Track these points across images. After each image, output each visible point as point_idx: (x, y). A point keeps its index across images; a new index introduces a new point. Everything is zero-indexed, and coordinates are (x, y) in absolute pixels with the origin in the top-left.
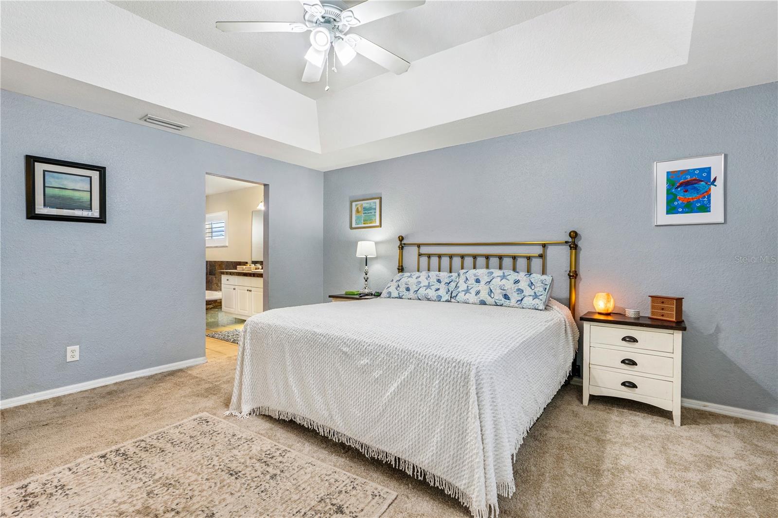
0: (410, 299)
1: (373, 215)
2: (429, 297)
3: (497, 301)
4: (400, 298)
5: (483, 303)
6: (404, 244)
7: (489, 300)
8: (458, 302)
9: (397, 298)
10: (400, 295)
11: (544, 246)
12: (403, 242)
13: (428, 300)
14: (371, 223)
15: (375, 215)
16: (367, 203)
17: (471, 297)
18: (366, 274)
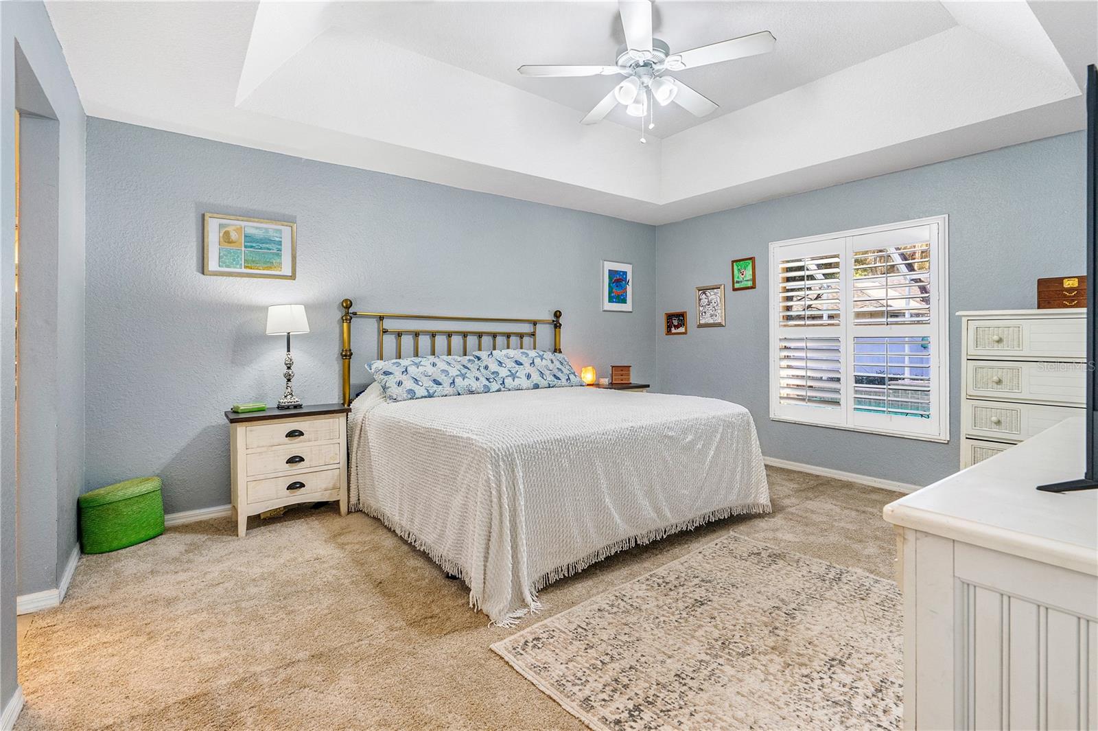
0: (446, 396)
1: (273, 254)
2: (474, 389)
3: (550, 383)
4: (430, 396)
5: (536, 387)
6: (355, 314)
7: (543, 383)
8: (509, 390)
9: (425, 397)
10: (431, 392)
11: (535, 323)
12: (351, 310)
13: (472, 392)
14: (269, 268)
15: (279, 255)
16: (257, 228)
17: (525, 383)
18: (289, 368)
